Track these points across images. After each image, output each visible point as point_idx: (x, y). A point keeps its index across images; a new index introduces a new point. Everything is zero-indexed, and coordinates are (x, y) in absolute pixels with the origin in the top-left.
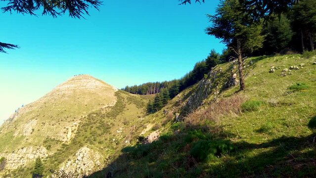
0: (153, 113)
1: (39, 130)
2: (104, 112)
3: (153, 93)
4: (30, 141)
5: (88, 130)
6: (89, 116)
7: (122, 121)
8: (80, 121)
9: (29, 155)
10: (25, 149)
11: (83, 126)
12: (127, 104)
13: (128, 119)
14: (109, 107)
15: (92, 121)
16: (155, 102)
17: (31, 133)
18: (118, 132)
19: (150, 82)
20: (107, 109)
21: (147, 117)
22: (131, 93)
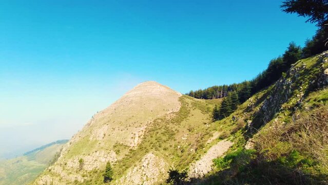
0: (220, 120)
1: (109, 135)
2: (168, 118)
3: (219, 98)
4: (102, 145)
5: (154, 136)
6: (155, 121)
7: (187, 127)
8: (146, 127)
9: (101, 158)
10: (98, 153)
11: (149, 131)
12: (191, 110)
13: (192, 125)
14: (173, 113)
15: (157, 127)
16: (222, 107)
17: (103, 138)
18: (183, 139)
19: (217, 85)
20: (172, 115)
21: (213, 124)
22: (195, 97)
